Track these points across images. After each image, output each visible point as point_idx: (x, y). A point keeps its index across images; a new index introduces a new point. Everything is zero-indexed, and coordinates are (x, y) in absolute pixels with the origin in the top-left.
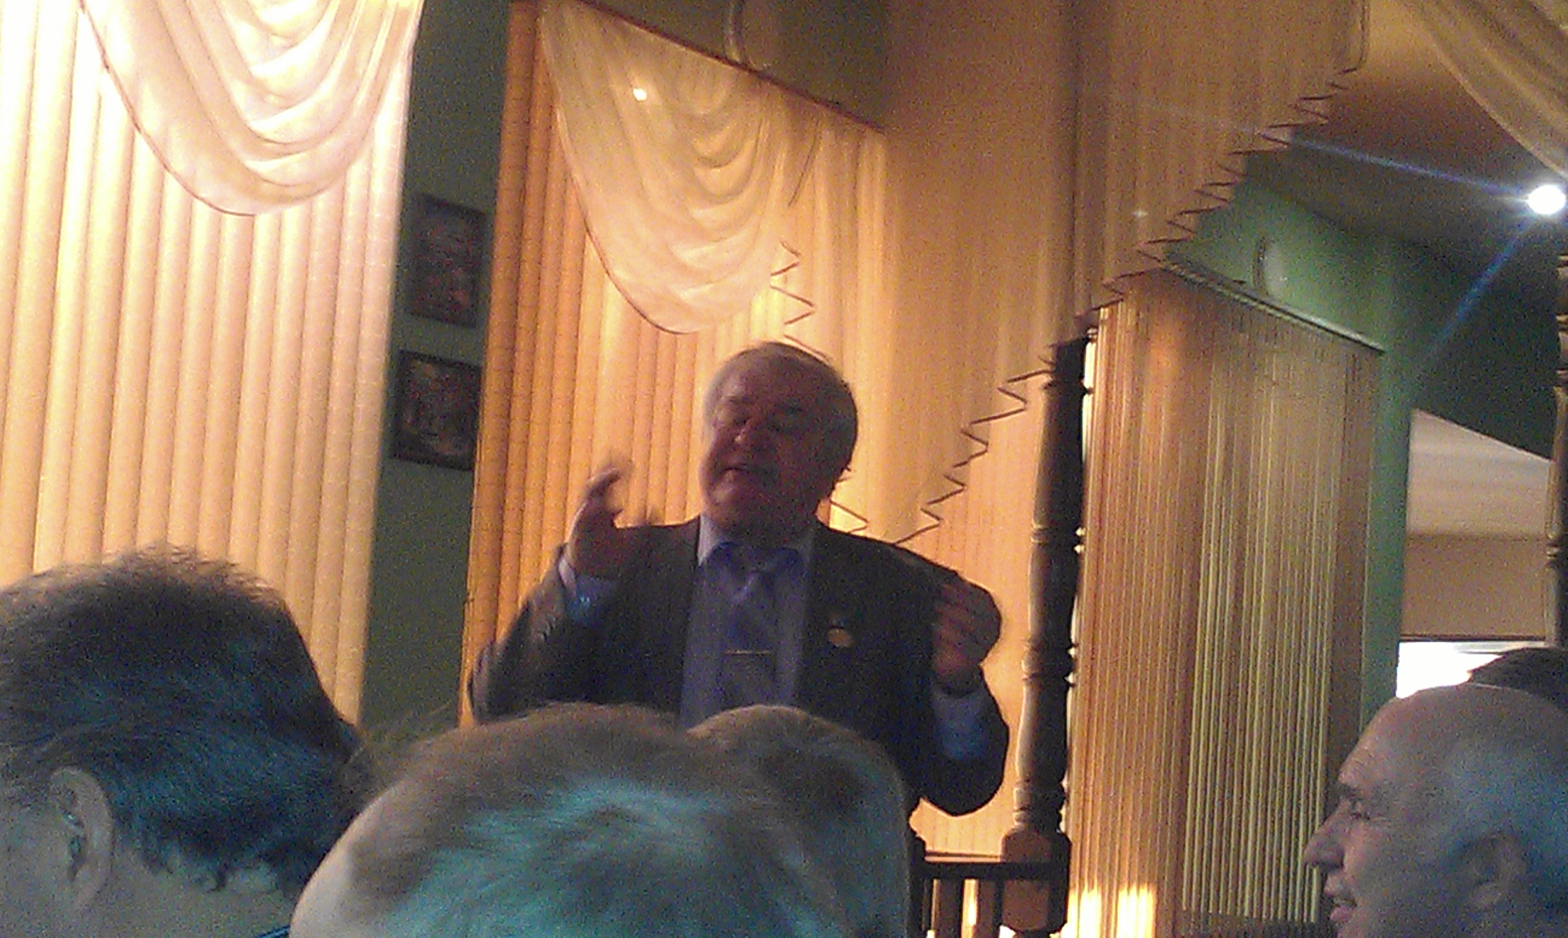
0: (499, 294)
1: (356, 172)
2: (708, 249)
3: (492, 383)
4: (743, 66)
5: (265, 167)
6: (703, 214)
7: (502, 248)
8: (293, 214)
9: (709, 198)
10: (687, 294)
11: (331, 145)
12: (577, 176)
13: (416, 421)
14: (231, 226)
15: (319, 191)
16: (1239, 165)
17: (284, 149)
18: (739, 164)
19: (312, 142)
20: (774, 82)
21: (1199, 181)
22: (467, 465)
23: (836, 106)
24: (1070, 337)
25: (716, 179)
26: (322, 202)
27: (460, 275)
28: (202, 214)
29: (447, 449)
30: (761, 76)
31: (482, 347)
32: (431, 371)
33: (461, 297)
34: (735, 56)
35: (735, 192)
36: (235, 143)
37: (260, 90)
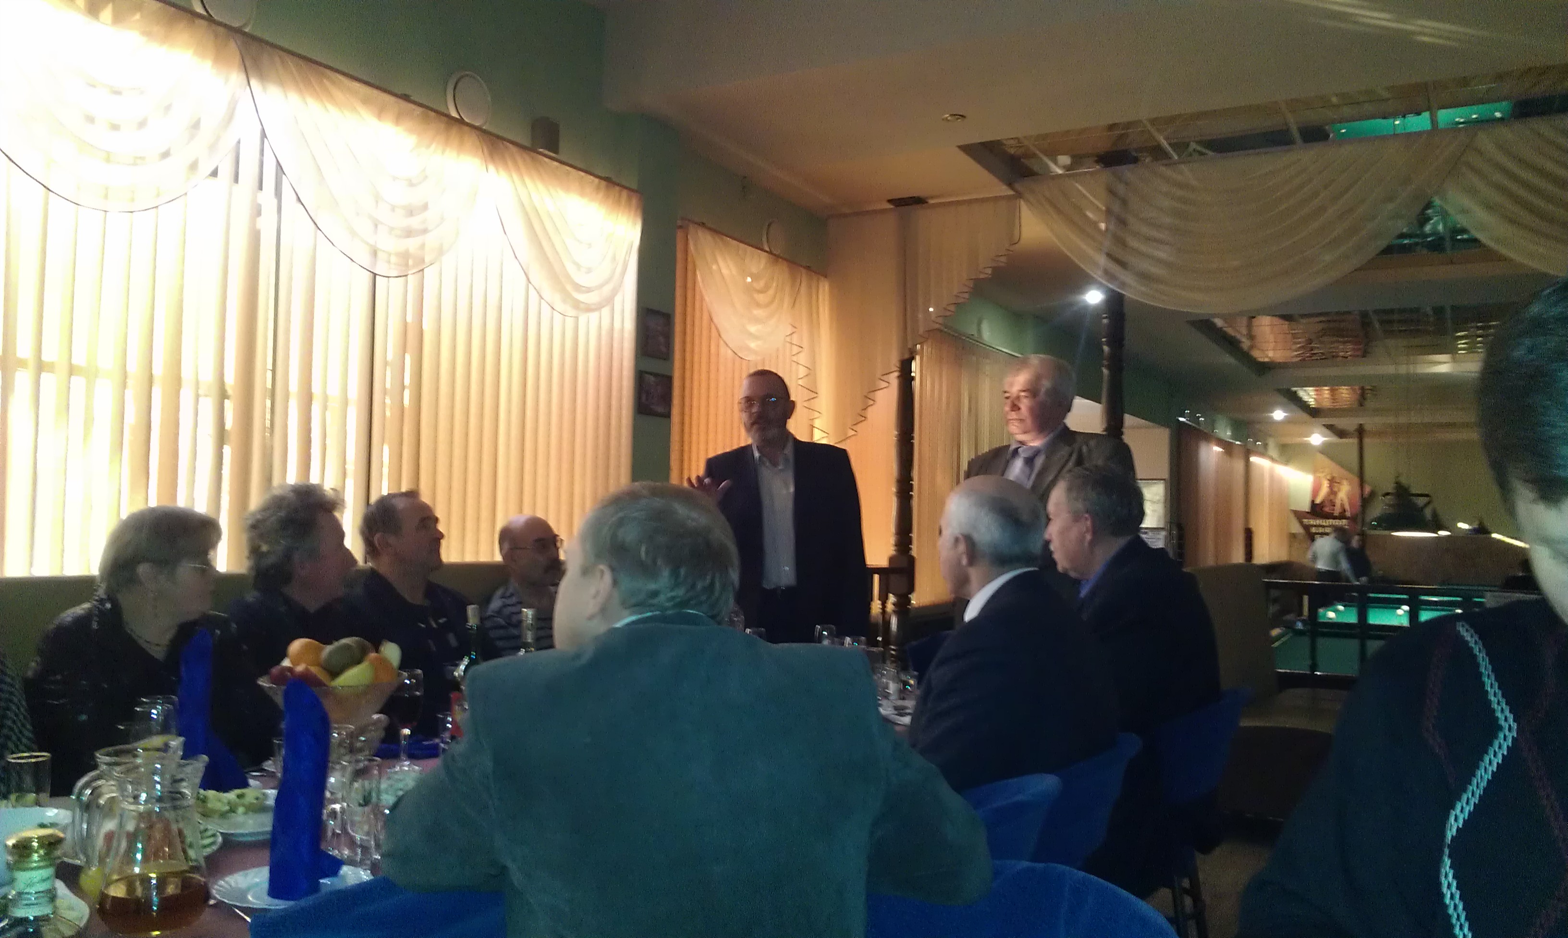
0: (677, 347)
1: (618, 299)
2: (760, 327)
3: (676, 383)
4: (770, 253)
5: (582, 297)
6: (758, 312)
7: (678, 328)
8: (594, 316)
9: (758, 306)
10: (753, 345)
11: (607, 289)
12: (707, 298)
13: (647, 400)
14: (570, 322)
15: (604, 307)
16: (971, 284)
17: (589, 290)
18: (771, 292)
19: (601, 286)
20: (783, 258)
21: (955, 292)
22: (668, 415)
23: (808, 268)
24: (907, 356)
25: (762, 298)
26: (606, 311)
27: (661, 339)
28: (558, 318)
29: (660, 409)
30: (778, 257)
31: (671, 368)
32: (652, 378)
33: (664, 349)
34: (767, 249)
35: (772, 302)
36: (569, 287)
37: (578, 266)
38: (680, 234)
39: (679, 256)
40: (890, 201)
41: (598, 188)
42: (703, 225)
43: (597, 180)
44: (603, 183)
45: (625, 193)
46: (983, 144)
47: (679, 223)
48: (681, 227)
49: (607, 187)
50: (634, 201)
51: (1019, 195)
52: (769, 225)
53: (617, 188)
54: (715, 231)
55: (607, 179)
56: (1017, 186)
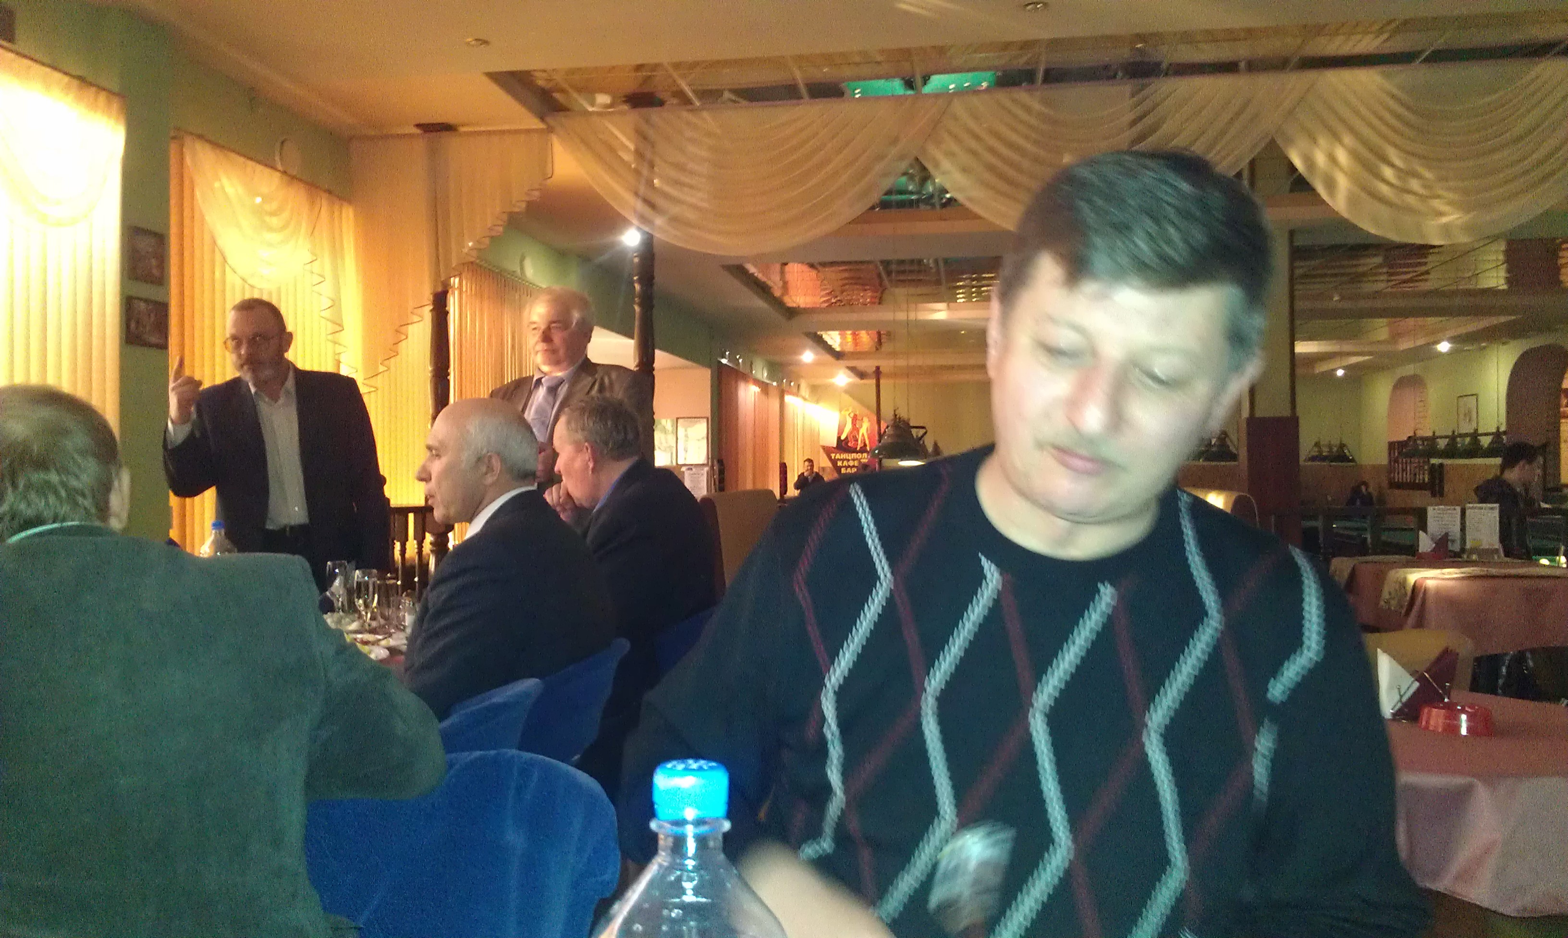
0: (174, 271)
1: (95, 216)
2: (273, 252)
3: (173, 311)
4: (285, 173)
5: (49, 210)
6: (270, 236)
7: (173, 250)
8: (67, 232)
9: (271, 229)
13: (137, 328)
14: (35, 238)
15: (78, 222)
16: (505, 217)
17: (59, 203)
18: (286, 215)
20: (301, 180)
21: (489, 225)
22: (164, 346)
23: (329, 192)
24: (440, 289)
25: (274, 221)
26: (81, 227)
27: (154, 262)
29: (153, 339)
30: (293, 178)
31: (168, 293)
32: (142, 305)
33: (155, 272)
34: (281, 169)
35: (286, 226)
36: (33, 199)
38: (173, 148)
39: (173, 170)
40: (418, 126)
41: (67, 89)
42: (201, 137)
43: (66, 79)
44: (75, 82)
45: (102, 97)
46: (512, 74)
47: (172, 134)
48: (174, 138)
49: (80, 88)
50: (115, 106)
51: (550, 130)
52: (283, 143)
53: (93, 89)
54: (216, 145)
55: (81, 79)
56: (550, 120)
